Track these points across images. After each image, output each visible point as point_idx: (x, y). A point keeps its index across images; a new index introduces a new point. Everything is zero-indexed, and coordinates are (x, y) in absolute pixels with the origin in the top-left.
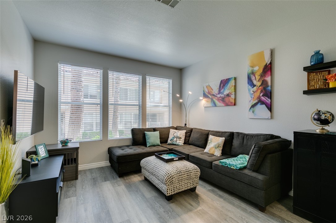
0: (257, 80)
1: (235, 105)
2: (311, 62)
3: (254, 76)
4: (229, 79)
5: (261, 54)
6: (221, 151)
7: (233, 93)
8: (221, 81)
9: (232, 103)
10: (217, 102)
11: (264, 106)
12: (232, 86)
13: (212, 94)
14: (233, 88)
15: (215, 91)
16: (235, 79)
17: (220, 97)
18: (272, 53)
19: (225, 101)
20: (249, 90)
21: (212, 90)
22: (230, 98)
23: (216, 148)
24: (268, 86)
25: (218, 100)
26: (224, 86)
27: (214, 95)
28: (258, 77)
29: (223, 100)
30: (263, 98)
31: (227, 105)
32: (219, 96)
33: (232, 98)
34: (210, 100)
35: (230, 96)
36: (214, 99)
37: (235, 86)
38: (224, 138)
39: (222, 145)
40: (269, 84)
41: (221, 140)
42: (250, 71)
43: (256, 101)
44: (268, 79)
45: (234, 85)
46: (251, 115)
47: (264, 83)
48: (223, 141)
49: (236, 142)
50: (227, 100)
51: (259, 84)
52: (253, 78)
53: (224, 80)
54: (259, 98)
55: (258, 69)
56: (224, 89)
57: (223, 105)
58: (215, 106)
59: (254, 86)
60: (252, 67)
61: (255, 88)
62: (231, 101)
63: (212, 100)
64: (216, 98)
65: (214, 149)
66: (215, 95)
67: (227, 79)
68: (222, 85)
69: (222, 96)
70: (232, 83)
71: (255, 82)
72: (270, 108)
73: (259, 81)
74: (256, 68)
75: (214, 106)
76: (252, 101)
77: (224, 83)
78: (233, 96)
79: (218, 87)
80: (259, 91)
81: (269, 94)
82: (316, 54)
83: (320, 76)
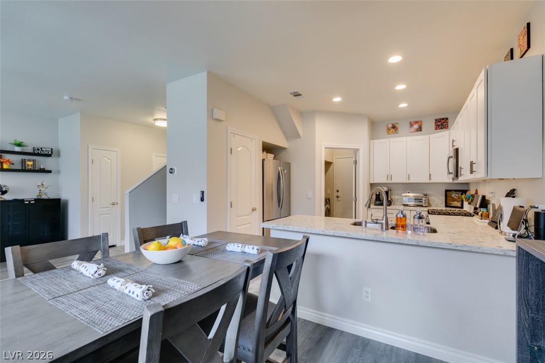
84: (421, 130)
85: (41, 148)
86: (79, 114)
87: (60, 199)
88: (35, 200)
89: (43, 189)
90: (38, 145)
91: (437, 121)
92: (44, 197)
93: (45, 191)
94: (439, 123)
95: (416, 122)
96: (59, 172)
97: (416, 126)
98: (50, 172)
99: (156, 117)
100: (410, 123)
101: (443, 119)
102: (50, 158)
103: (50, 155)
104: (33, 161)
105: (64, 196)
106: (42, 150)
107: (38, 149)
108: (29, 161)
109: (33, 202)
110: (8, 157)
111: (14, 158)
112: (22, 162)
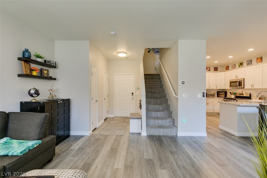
82: (27, 51)
83: (28, 66)
84: (210, 71)
85: (50, 61)
86: (88, 40)
87: (70, 99)
88: (62, 100)
91: (215, 68)
94: (215, 69)
95: (209, 68)
97: (208, 69)
98: (55, 79)
100: (207, 68)
101: (216, 68)
103: (55, 67)
104: (47, 71)
106: (50, 63)
107: (48, 62)
108: (45, 70)
109: (61, 102)
110: (33, 66)
111: (38, 67)
112: (41, 71)
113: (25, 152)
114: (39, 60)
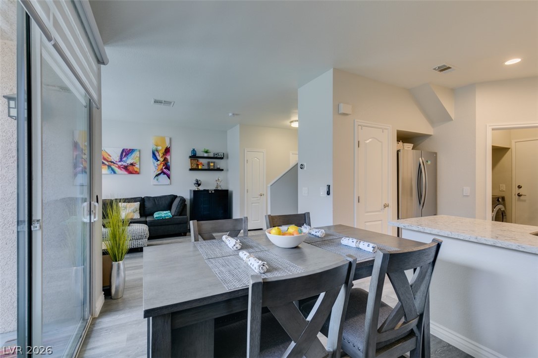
0: (161, 156)
1: (138, 173)
2: (192, 153)
3: (158, 153)
4: (133, 150)
5: (163, 139)
6: (139, 215)
7: (138, 163)
8: (123, 150)
9: (136, 172)
10: (117, 170)
11: (166, 175)
12: (137, 157)
13: (109, 160)
14: (138, 158)
15: (115, 157)
16: (140, 151)
17: (122, 165)
18: (170, 139)
19: (128, 170)
20: (154, 163)
21: (110, 156)
22: (134, 167)
23: (134, 212)
24: (168, 162)
25: (119, 167)
26: (127, 155)
27: (112, 162)
28: (161, 155)
29: (126, 168)
30: (165, 170)
31: (130, 173)
32: (120, 164)
33: (137, 168)
34: (107, 166)
35: (135, 166)
36: (113, 167)
37: (140, 157)
38: (139, 203)
39: (138, 209)
40: (169, 161)
41: (137, 204)
42: (154, 148)
43: (160, 172)
44: (168, 157)
45: (138, 156)
46: (155, 182)
47: (165, 160)
48: (139, 205)
49: (148, 205)
50: (130, 168)
51: (162, 159)
52: (157, 154)
53: (127, 149)
54: (162, 169)
55: (161, 149)
56: (127, 158)
57: (126, 173)
58: (115, 172)
59: (158, 160)
60: (157, 146)
61: (159, 162)
62: (136, 170)
63: (109, 166)
64: (116, 165)
65: (132, 213)
66: (115, 162)
67: (130, 150)
68: (124, 154)
69: (125, 164)
70: (136, 154)
71: (159, 158)
72: (169, 177)
73: (162, 157)
74: (159, 148)
75: (113, 173)
76: (156, 172)
77: (126, 153)
78: (137, 166)
79: (119, 155)
80: (162, 165)
81: (168, 168)
82: (194, 150)
83: (195, 162)
85: (218, 154)
86: (238, 126)
87: (228, 190)
88: (215, 190)
89: (218, 183)
90: (216, 152)
92: (219, 188)
93: (220, 184)
96: (227, 170)
98: (222, 170)
99: (292, 120)
102: (223, 160)
103: (222, 158)
104: (214, 163)
105: (230, 188)
107: (216, 154)
108: (212, 163)
109: (213, 192)
110: (201, 161)
111: (204, 161)
112: (209, 163)
113: (159, 218)
114: (206, 155)
